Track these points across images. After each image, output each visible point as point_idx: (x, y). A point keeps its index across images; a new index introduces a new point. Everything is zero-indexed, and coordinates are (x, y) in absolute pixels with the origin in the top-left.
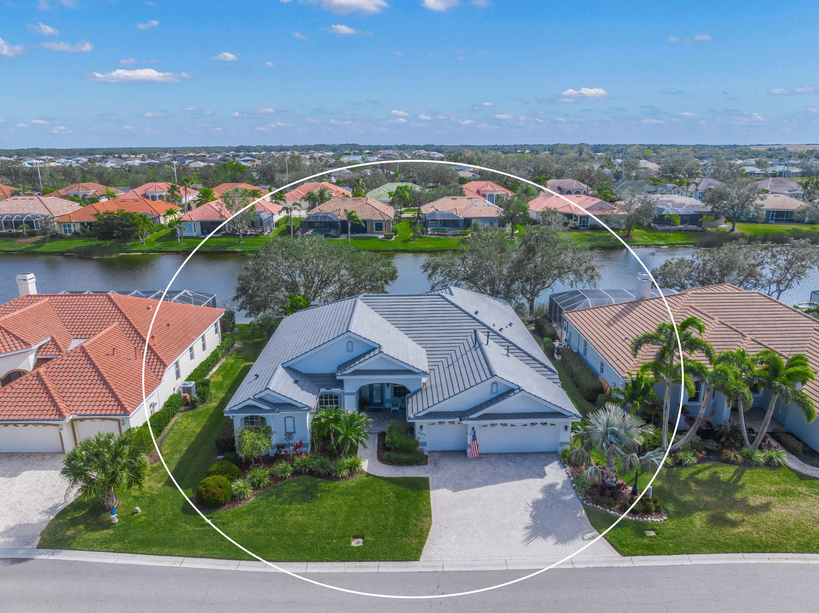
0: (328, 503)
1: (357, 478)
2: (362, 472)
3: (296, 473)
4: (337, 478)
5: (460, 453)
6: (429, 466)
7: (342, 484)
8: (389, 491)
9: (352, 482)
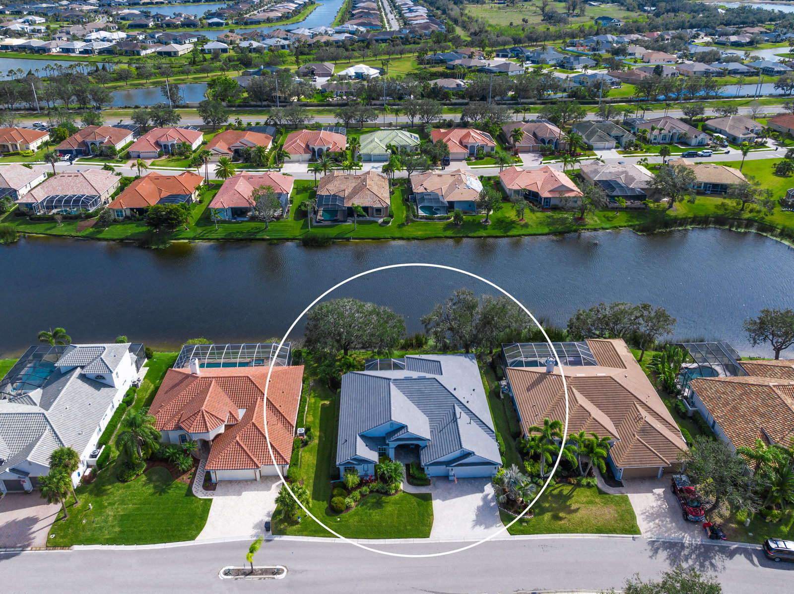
0: (389, 508)
1: (400, 494)
2: (401, 490)
3: (371, 492)
4: (390, 495)
5: (445, 478)
6: (431, 486)
7: (393, 498)
8: (414, 500)
9: (397, 497)
